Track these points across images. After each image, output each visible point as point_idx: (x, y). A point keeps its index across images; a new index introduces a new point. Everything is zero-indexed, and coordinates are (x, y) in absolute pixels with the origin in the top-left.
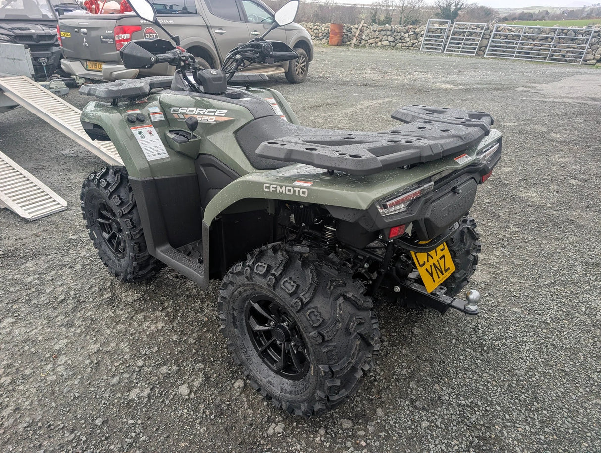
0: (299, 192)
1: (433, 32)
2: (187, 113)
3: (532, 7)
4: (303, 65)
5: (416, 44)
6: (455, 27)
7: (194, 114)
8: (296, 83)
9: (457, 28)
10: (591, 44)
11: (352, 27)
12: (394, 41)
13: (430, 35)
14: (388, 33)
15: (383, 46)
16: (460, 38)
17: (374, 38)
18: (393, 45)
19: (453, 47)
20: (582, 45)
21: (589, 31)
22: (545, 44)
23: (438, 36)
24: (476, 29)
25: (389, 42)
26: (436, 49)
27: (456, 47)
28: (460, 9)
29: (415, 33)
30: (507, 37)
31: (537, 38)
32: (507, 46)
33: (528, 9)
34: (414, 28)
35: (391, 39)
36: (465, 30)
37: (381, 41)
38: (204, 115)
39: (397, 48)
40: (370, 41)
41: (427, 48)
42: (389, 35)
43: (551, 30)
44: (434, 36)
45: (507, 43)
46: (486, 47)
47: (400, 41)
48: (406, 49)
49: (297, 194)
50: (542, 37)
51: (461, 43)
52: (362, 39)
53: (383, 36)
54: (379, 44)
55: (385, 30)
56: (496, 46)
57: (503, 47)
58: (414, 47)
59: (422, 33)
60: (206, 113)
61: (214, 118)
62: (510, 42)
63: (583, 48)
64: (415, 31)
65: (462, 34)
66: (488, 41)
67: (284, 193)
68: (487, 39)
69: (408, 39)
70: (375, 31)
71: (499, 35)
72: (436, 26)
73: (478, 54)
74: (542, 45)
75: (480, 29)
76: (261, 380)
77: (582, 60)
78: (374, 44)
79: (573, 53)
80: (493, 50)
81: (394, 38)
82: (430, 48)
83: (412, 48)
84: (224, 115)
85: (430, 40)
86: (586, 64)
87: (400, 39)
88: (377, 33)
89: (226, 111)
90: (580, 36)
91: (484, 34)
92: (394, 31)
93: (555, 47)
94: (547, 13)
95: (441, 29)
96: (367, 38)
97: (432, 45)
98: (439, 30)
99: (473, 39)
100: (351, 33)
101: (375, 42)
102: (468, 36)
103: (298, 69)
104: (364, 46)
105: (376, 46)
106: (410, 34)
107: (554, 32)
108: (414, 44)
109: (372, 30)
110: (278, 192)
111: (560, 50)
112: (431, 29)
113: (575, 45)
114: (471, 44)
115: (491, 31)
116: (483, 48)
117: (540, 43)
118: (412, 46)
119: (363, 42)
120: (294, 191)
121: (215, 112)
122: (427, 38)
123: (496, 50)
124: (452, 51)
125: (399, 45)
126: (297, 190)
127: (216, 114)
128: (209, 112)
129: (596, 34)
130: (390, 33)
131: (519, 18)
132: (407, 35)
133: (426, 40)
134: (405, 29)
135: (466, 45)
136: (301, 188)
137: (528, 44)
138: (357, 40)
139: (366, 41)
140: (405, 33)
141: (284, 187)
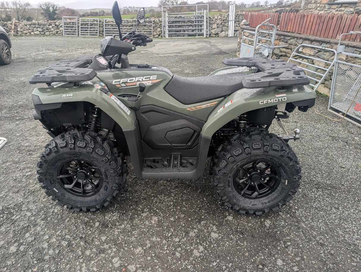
0: (282, 99)
1: (68, 24)
2: (128, 81)
3: (94, 9)
4: (7, 51)
5: (59, 32)
6: (81, 21)
7: (135, 82)
8: (6, 65)
9: (82, 21)
10: (154, 27)
11: (5, 23)
12: (43, 31)
13: (66, 26)
14: (37, 26)
15: (36, 35)
16: (86, 27)
17: (27, 30)
18: (43, 33)
19: (83, 32)
20: (150, 28)
21: (150, 21)
22: (132, 28)
23: (72, 26)
24: (94, 21)
25: (40, 32)
26: (73, 34)
27: (85, 33)
28: (56, 10)
29: (56, 25)
30: (112, 25)
31: (128, 25)
32: (114, 31)
33: (93, 10)
34: (54, 22)
35: (40, 30)
36: (87, 22)
37: (33, 31)
38: (143, 81)
39: (46, 35)
40: (25, 32)
41: (67, 34)
42: (38, 27)
43: (133, 21)
44: (69, 27)
45: (113, 28)
46: (103, 31)
47: (47, 30)
48: (53, 35)
49: (280, 101)
50: (130, 25)
51: (88, 30)
52: (18, 31)
53: (34, 28)
54: (32, 33)
55: (34, 24)
56: (108, 31)
57: (112, 31)
58: (59, 34)
59: (61, 25)
60: (144, 80)
61: (151, 82)
62: (115, 28)
63: (151, 29)
64: (55, 24)
65: (87, 25)
66: (103, 29)
67: (273, 102)
68: (102, 27)
69: (52, 29)
70: (26, 25)
71: (108, 25)
72: (69, 21)
73: (99, 36)
74: (131, 29)
75: (96, 22)
76: (248, 207)
77: (152, 35)
78: (28, 34)
79: (147, 32)
80: (107, 33)
81: (42, 29)
82: (69, 34)
83: (57, 35)
84: (156, 79)
85: (67, 29)
86: (154, 37)
87: (47, 29)
88: (28, 26)
89: (156, 76)
90: (147, 24)
91: (99, 24)
92: (41, 25)
93: (138, 29)
94: (104, 12)
95: (73, 23)
96: (21, 30)
97: (70, 32)
98: (72, 23)
99: (94, 28)
100: (7, 27)
101: (29, 32)
102: (90, 26)
103: (5, 55)
104: (21, 36)
105: (31, 35)
106: (53, 26)
107: (135, 22)
108: (57, 32)
109: (23, 24)
110: (269, 102)
111: (141, 31)
112: (66, 22)
113: (147, 28)
114: (94, 30)
115: (103, 23)
116: (101, 32)
117: (130, 28)
118: (57, 33)
119: (20, 33)
120: (279, 100)
121: (149, 78)
122: (65, 28)
123: (109, 33)
124: (83, 35)
125: (47, 33)
126: (280, 99)
127: (151, 79)
128: (145, 78)
129: (154, 22)
130: (38, 26)
131: (91, 14)
132: (51, 27)
133: (65, 29)
134: (48, 23)
135: (91, 31)
136: (282, 97)
137: (124, 29)
138: (14, 32)
139: (21, 32)
140: (49, 26)
141: (272, 100)
